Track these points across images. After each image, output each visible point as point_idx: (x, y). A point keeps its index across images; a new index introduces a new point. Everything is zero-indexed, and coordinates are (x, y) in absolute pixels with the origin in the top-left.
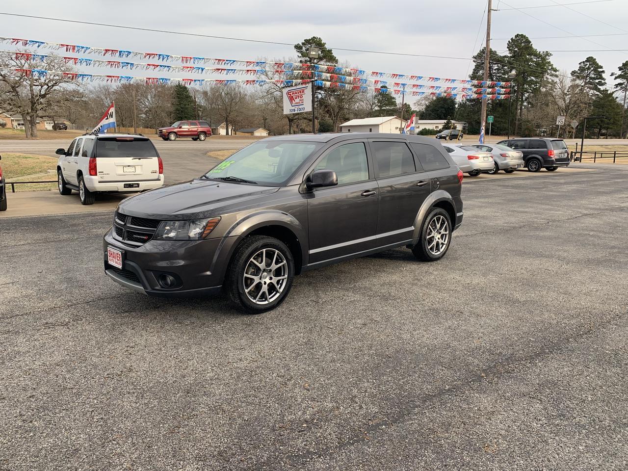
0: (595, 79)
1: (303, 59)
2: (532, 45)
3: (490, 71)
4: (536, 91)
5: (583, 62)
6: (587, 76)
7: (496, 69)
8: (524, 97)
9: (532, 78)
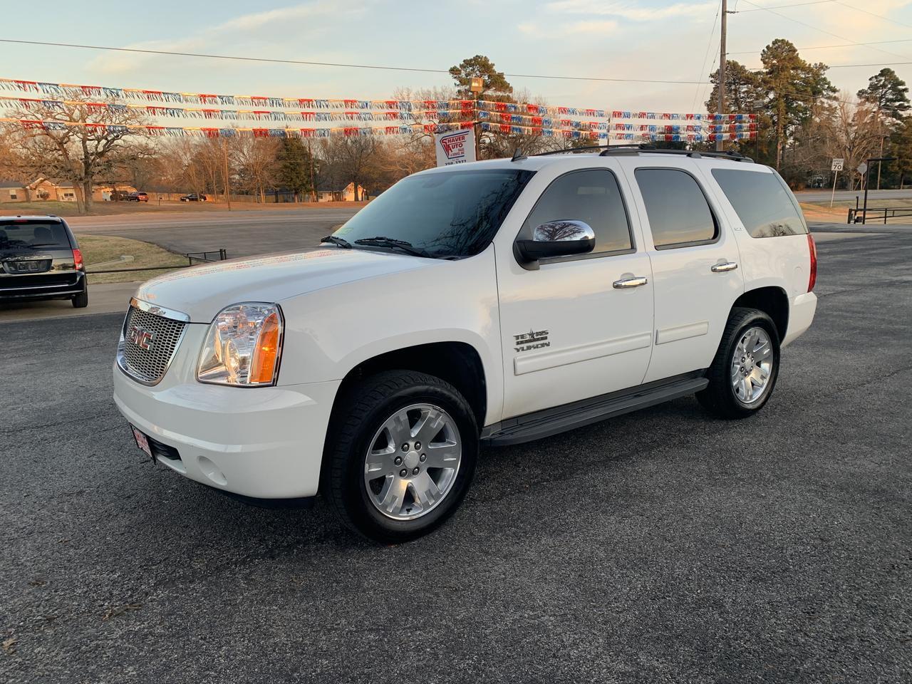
0: (895, 101)
1: (462, 88)
2: (798, 54)
3: (735, 94)
4: (805, 121)
5: (876, 77)
6: (881, 98)
7: (746, 91)
8: (788, 131)
9: (799, 102)
